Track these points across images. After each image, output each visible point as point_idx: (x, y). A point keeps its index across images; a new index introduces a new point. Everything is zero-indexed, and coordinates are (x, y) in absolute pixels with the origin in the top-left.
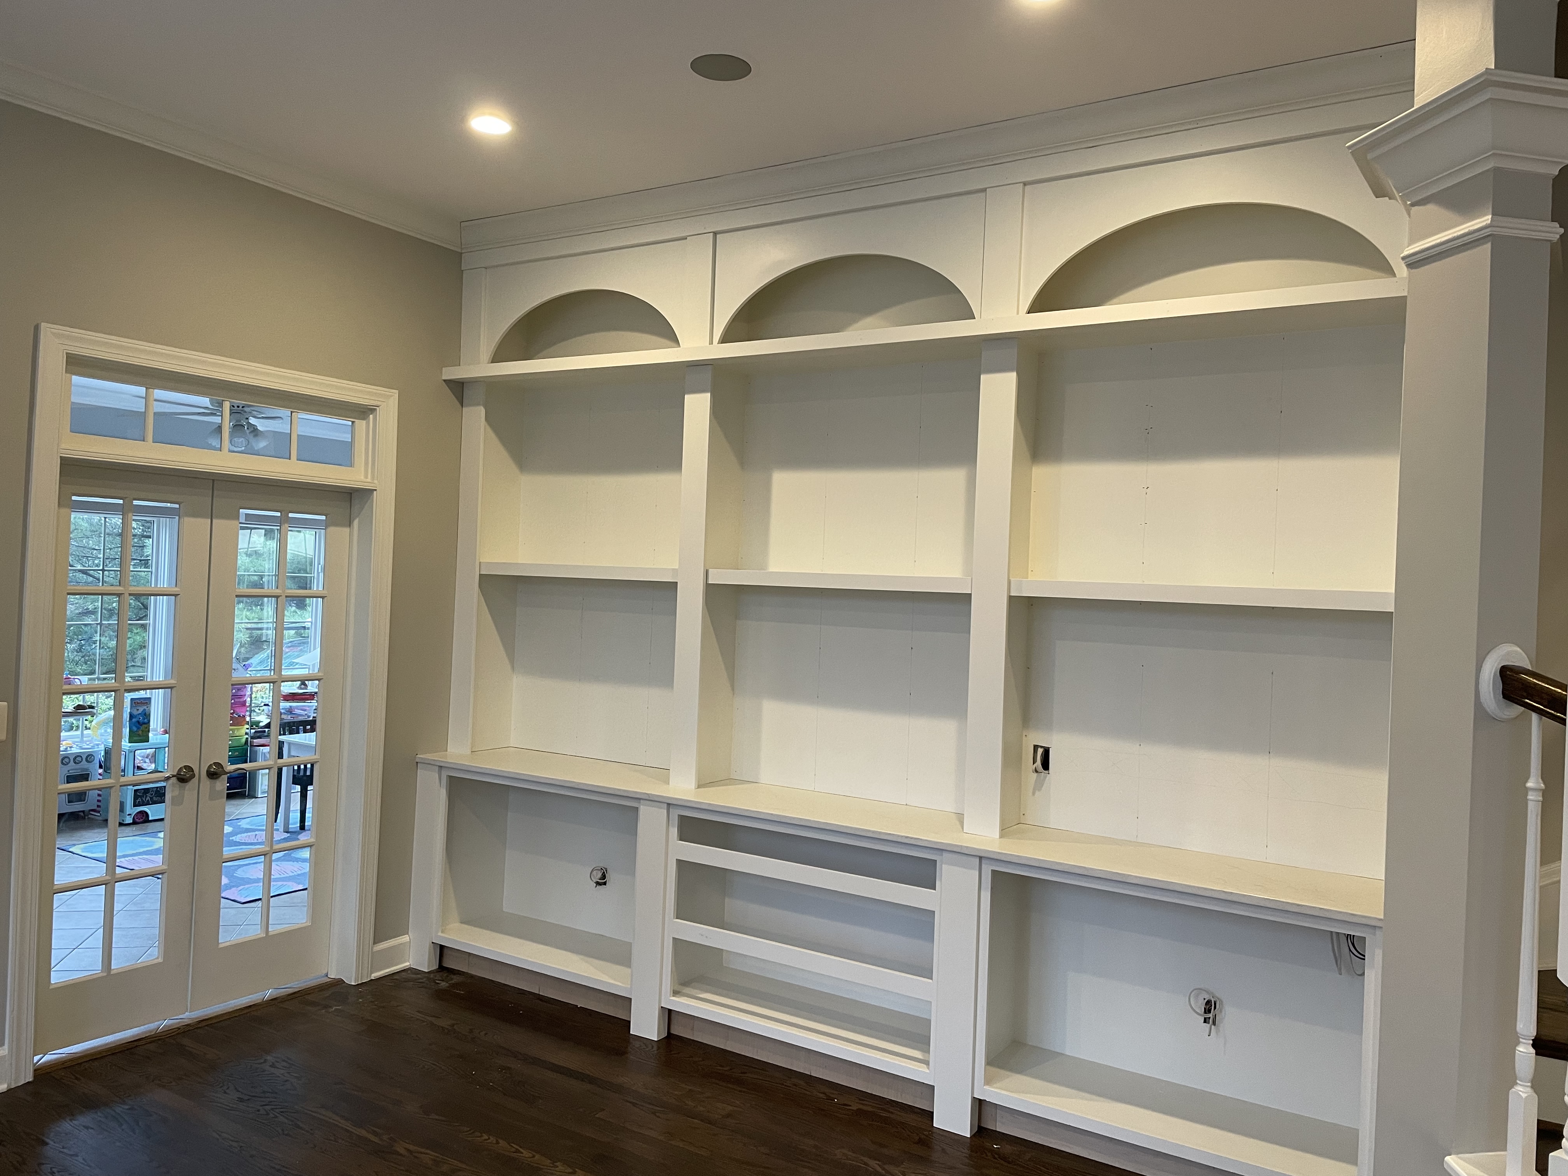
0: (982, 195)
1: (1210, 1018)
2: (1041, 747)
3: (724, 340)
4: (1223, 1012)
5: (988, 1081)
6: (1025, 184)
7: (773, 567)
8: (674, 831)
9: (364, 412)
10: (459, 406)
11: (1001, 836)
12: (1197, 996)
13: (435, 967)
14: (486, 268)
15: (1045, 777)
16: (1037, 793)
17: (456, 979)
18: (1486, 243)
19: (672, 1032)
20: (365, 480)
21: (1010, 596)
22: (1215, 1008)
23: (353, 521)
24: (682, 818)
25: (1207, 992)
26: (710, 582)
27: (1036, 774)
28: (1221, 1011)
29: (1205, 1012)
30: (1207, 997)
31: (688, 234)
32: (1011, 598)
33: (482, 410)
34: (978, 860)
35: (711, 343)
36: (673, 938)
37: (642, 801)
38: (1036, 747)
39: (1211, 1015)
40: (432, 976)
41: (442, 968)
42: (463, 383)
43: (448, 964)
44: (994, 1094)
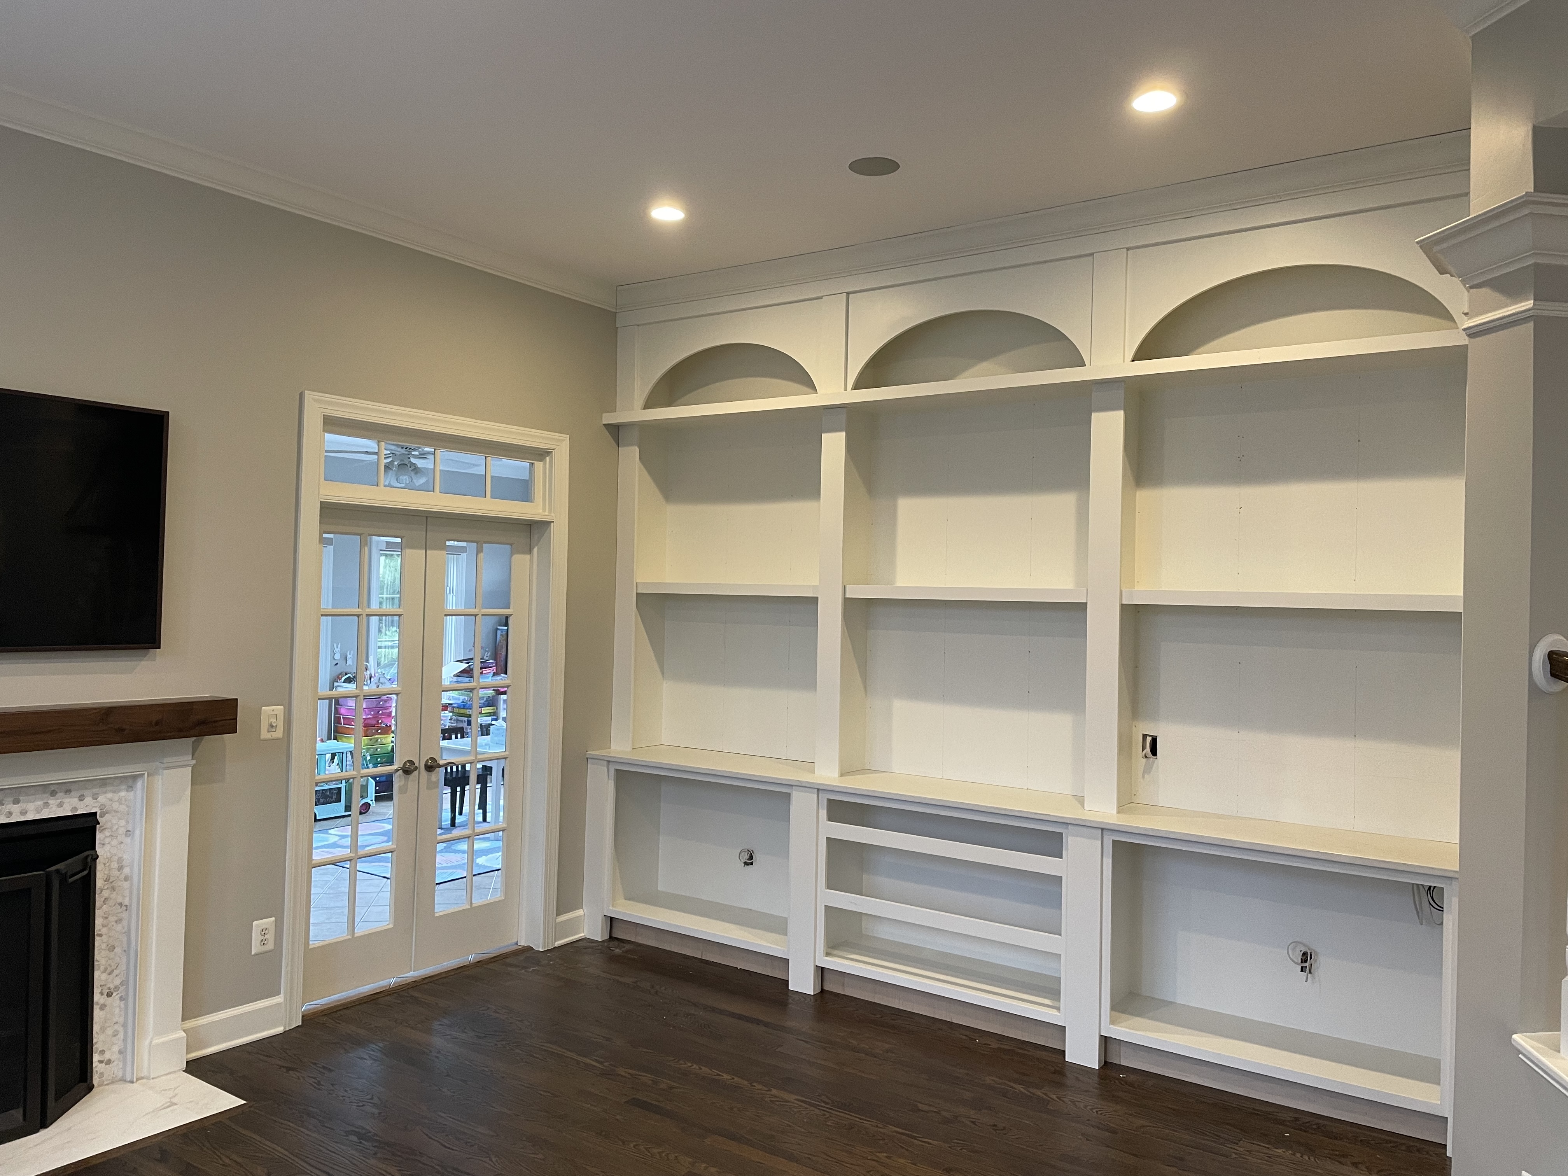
0: (1090, 258)
1: (1306, 967)
2: (1150, 736)
3: (856, 387)
4: (1318, 962)
5: (1113, 1022)
6: (1128, 249)
7: (900, 583)
8: (823, 813)
9: (542, 454)
10: (616, 446)
11: (1118, 812)
12: (1294, 949)
13: (607, 937)
14: (638, 325)
15: (1154, 762)
16: (1146, 776)
17: (628, 947)
18: (1530, 321)
19: (825, 988)
20: (544, 513)
21: (1122, 604)
22: (1311, 958)
23: (533, 548)
24: (830, 801)
25: (1304, 945)
26: (847, 596)
27: (1145, 760)
28: (1316, 961)
29: (1302, 962)
30: (1304, 949)
31: (822, 295)
32: (1124, 607)
33: (636, 449)
34: (1100, 831)
35: (846, 389)
36: (825, 906)
37: (794, 787)
38: (1145, 736)
39: (1307, 964)
40: (606, 944)
41: (611, 938)
42: (618, 426)
43: (617, 934)
44: (1119, 1032)
